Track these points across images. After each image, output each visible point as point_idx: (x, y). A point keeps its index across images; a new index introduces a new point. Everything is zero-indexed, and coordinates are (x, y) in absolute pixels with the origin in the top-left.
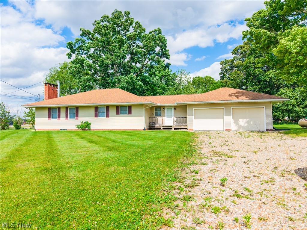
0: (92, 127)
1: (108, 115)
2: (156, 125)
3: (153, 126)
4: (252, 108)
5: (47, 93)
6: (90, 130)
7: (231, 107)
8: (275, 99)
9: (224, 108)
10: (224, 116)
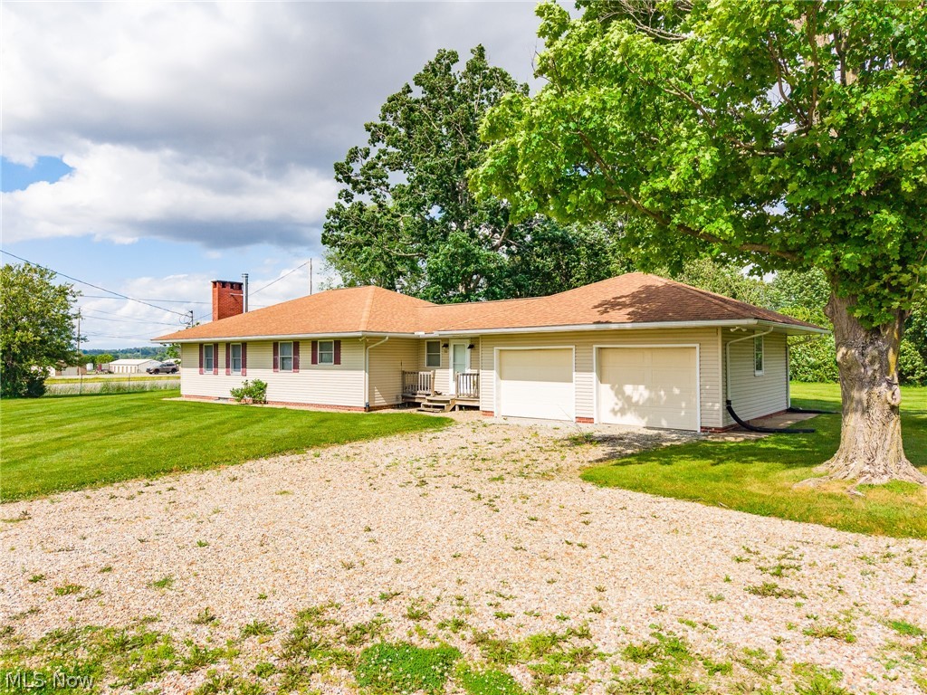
0: (270, 395)
1: (296, 367)
2: (418, 396)
3: (411, 398)
4: (663, 348)
5: (217, 305)
6: (265, 402)
7: (595, 346)
8: (709, 319)
9: (573, 347)
10: (574, 373)
